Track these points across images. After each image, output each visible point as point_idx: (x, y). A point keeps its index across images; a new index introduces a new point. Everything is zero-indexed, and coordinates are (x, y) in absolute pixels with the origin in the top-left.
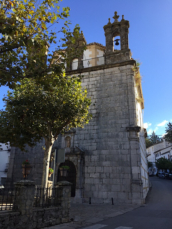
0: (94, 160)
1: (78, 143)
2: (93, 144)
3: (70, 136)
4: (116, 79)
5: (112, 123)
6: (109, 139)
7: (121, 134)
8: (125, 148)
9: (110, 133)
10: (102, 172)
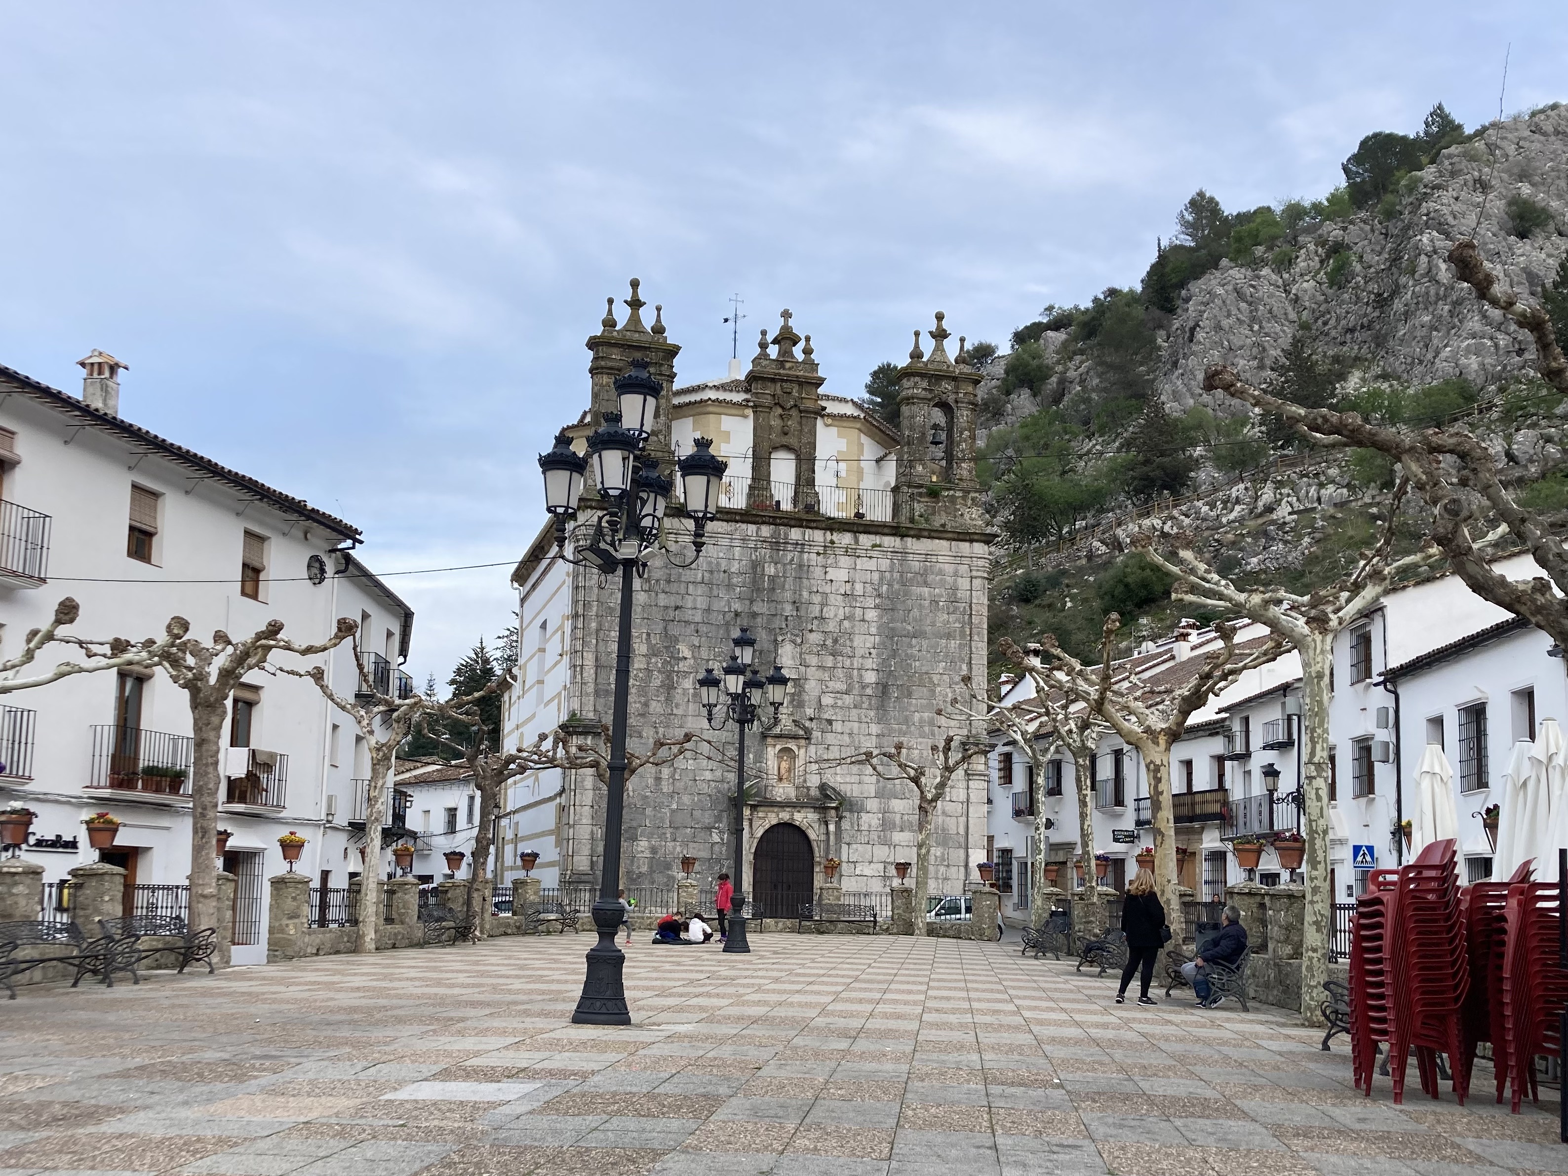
0: (870, 826)
1: (820, 773)
2: (867, 779)
3: (795, 748)
4: (941, 580)
5: (921, 720)
8: (954, 799)
10: (891, 859)
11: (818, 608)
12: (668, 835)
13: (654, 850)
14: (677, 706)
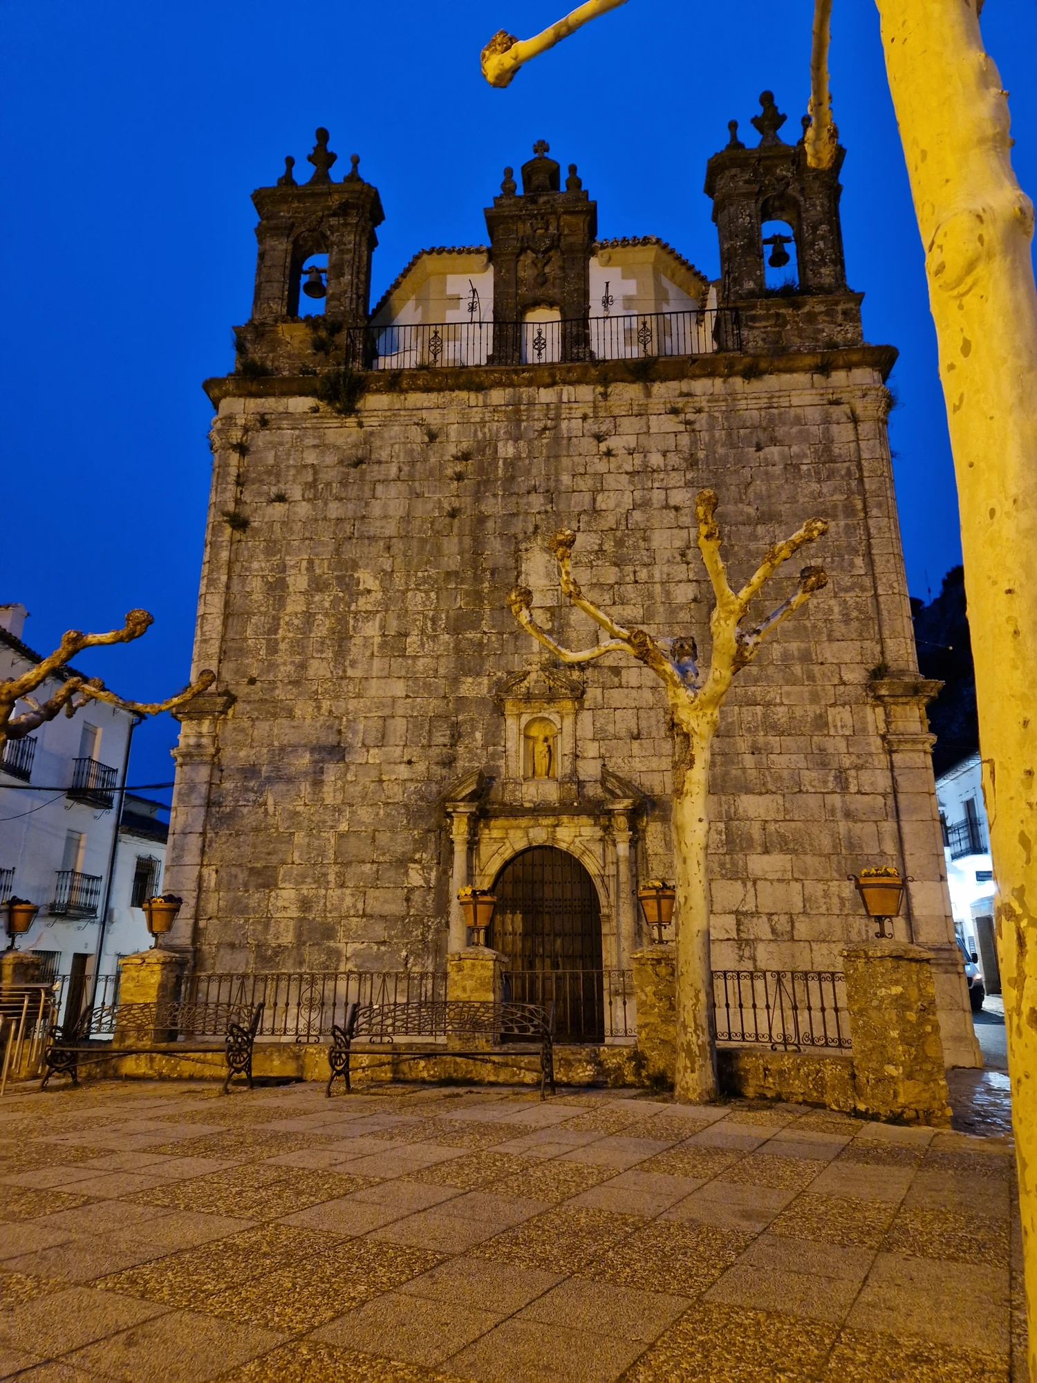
1: (602, 757)
3: (555, 717)
4: (800, 432)
5: (786, 656)
6: (774, 740)
7: (841, 717)
8: (867, 789)
9: (781, 710)
10: (750, 906)
11: (587, 497)
12: (332, 877)
13: (305, 904)
14: (353, 664)
